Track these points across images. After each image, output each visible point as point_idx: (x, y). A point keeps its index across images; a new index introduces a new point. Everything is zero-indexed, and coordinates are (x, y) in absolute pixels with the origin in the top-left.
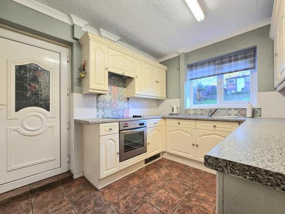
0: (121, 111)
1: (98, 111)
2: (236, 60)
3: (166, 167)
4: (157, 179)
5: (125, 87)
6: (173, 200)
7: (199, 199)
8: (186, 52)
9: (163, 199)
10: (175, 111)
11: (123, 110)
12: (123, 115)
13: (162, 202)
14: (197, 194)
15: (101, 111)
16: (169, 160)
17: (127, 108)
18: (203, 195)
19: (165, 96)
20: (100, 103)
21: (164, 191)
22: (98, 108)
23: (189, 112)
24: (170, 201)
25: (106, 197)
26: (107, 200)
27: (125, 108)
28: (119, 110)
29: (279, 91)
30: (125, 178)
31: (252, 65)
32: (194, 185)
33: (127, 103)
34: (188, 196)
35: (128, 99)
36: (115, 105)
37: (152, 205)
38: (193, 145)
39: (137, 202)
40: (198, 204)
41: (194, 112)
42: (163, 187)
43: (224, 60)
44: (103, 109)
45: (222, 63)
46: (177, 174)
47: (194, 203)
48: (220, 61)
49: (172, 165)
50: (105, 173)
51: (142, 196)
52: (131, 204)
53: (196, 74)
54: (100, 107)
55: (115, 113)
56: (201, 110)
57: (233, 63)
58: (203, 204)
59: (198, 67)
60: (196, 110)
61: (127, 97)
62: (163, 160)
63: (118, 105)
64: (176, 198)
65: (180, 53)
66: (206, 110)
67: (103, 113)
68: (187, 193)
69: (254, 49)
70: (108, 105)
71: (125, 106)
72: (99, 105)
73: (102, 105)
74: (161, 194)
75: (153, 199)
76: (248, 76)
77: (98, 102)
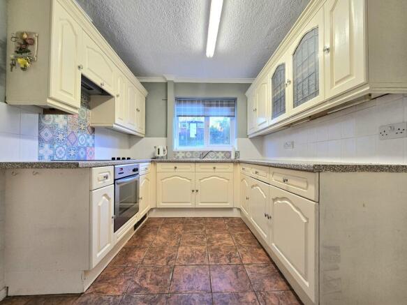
0: (82, 150)
1: (41, 146)
2: (222, 105)
3: (162, 225)
4: (164, 240)
5: (89, 108)
6: (200, 251)
7: (219, 240)
8: (175, 81)
9: (190, 254)
10: (162, 154)
11: (85, 149)
12: (86, 156)
13: (191, 258)
14: (213, 237)
15: (46, 146)
16: (161, 219)
17: (91, 145)
18: (218, 235)
19: (144, 133)
20: (46, 130)
21: (183, 248)
22: (40, 139)
23: (178, 155)
24: (198, 253)
25: (112, 293)
26: (119, 294)
27: (88, 145)
28: (79, 148)
29: (250, 138)
30: (118, 258)
31: (232, 114)
32: (205, 231)
33: (91, 137)
34: (209, 242)
35: (93, 129)
36: (72, 138)
37: (185, 265)
38: (193, 191)
39: (165, 271)
40: (219, 243)
41: (183, 155)
42: (179, 245)
43: (213, 103)
44: (52, 142)
45: (211, 105)
46: (181, 228)
47: (217, 244)
48: (209, 103)
49: (167, 221)
50: (98, 255)
51: (165, 264)
52: (160, 278)
53: (185, 110)
54: (47, 139)
55: (72, 153)
56: (192, 152)
57: (219, 108)
58: (224, 242)
59: (187, 102)
60: (186, 152)
61: (93, 125)
62: (151, 220)
63: (77, 139)
64: (200, 248)
65: (168, 79)
66: (196, 153)
67: (51, 152)
68: (205, 240)
69: (235, 100)
70: (61, 137)
71: (88, 141)
72: (43, 134)
73: (50, 135)
74: (183, 252)
75: (180, 259)
76: (202, 122)
77: (41, 128)
